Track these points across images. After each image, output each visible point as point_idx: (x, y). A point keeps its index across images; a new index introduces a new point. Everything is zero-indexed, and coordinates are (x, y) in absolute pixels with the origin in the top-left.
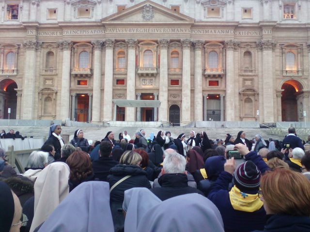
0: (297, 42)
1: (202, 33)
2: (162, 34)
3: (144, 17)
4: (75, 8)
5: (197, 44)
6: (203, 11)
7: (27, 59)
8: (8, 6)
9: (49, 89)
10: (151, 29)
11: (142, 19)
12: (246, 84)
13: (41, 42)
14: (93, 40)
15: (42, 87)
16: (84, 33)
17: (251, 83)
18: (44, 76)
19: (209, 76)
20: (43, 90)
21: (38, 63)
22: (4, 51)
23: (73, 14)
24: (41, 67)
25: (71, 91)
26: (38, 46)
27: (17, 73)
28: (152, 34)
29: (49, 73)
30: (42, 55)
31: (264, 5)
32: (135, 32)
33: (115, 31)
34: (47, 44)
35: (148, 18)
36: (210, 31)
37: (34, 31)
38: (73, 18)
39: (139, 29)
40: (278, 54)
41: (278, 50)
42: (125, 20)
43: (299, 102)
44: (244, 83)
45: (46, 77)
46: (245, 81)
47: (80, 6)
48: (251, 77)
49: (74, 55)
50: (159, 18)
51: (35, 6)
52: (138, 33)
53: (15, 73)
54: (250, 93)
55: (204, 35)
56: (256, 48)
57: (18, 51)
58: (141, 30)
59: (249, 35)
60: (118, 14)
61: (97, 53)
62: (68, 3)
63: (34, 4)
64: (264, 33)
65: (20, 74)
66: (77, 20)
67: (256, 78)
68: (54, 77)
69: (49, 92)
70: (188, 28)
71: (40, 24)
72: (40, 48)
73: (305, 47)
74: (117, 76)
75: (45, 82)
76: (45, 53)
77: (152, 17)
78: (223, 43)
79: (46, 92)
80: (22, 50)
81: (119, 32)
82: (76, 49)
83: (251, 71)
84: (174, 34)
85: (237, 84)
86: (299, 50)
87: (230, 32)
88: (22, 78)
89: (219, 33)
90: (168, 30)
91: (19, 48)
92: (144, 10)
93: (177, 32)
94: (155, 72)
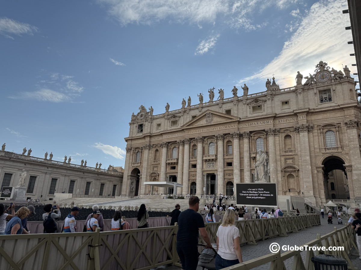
0: (334, 121)
1: (247, 126)
2: (218, 131)
3: (207, 121)
4: (169, 121)
5: (244, 135)
6: (248, 110)
7: (145, 155)
8: (139, 125)
9: (155, 173)
10: (211, 128)
11: (206, 123)
12: (288, 162)
13: (152, 144)
14: (178, 140)
15: (151, 172)
16: (174, 136)
17: (292, 161)
18: (153, 165)
20: (152, 174)
21: (150, 158)
22: (135, 152)
23: (168, 125)
24: (152, 159)
25: (166, 174)
26: (150, 147)
27: (140, 164)
28: (212, 131)
29: (156, 163)
30: (152, 152)
31: (299, 95)
32: (201, 132)
33: (190, 133)
34: (155, 145)
35: (209, 121)
36: (254, 123)
37: (149, 138)
38: (168, 127)
39: (204, 129)
40: (316, 134)
42: (196, 124)
44: (285, 162)
45: (154, 165)
46: (287, 160)
47: (172, 120)
48: (292, 157)
49: (169, 151)
50: (216, 120)
51: (150, 123)
52: (203, 132)
54: (291, 170)
55: (249, 127)
56: (295, 132)
57: (142, 151)
58: (205, 130)
59: (288, 122)
60: (192, 120)
61: (181, 148)
62: (166, 119)
63: (149, 122)
64: (299, 119)
65: (142, 164)
66: (171, 128)
67: (296, 157)
68: (158, 165)
69: (155, 175)
70: (236, 124)
71: (151, 134)
72: (151, 148)
73: (342, 125)
74: (192, 162)
75: (153, 169)
76: (154, 151)
77: (212, 120)
78: (264, 131)
79: (154, 175)
80: (143, 150)
81: (192, 133)
82: (170, 146)
83: (291, 151)
84: (226, 129)
85: (279, 163)
86: (337, 128)
87: (270, 122)
88: (142, 167)
89: (261, 125)
90: (223, 128)
91: (142, 149)
92: (207, 116)
93: (229, 128)
94: (214, 158)
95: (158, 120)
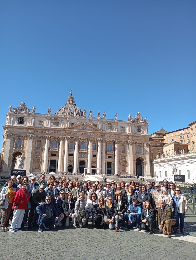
0: (142, 142)
1: (106, 136)
2: (90, 136)
3: (82, 128)
4: (52, 122)
5: (104, 141)
6: (106, 127)
8: (19, 117)
9: (38, 157)
10: (85, 133)
12: (122, 158)
13: (35, 135)
14: (60, 137)
16: (56, 133)
19: (108, 154)
20: (35, 157)
21: (33, 145)
22: (16, 138)
23: (51, 124)
24: (34, 147)
25: (48, 159)
28: (85, 135)
30: (35, 141)
32: (79, 134)
33: (70, 133)
34: (38, 137)
35: (84, 129)
36: (109, 135)
37: (33, 130)
38: (51, 126)
40: (135, 146)
41: (135, 145)
43: (142, 166)
44: (121, 157)
45: (37, 151)
47: (54, 121)
48: (124, 155)
49: (50, 142)
50: (88, 129)
53: (22, 149)
54: (124, 162)
56: (126, 143)
58: (81, 134)
59: (124, 138)
60: (71, 126)
61: (61, 142)
62: (49, 119)
64: (129, 138)
65: (24, 149)
66: (53, 127)
67: (126, 156)
68: (41, 152)
72: (34, 138)
73: (144, 144)
74: (70, 153)
75: (36, 154)
76: (37, 140)
78: (114, 141)
80: (26, 139)
82: (51, 140)
83: (124, 153)
84: (94, 136)
85: (119, 158)
86: (142, 145)
87: (116, 137)
89: (112, 137)
90: (92, 134)
91: (24, 137)
93: (96, 136)
95: (40, 118)
